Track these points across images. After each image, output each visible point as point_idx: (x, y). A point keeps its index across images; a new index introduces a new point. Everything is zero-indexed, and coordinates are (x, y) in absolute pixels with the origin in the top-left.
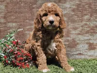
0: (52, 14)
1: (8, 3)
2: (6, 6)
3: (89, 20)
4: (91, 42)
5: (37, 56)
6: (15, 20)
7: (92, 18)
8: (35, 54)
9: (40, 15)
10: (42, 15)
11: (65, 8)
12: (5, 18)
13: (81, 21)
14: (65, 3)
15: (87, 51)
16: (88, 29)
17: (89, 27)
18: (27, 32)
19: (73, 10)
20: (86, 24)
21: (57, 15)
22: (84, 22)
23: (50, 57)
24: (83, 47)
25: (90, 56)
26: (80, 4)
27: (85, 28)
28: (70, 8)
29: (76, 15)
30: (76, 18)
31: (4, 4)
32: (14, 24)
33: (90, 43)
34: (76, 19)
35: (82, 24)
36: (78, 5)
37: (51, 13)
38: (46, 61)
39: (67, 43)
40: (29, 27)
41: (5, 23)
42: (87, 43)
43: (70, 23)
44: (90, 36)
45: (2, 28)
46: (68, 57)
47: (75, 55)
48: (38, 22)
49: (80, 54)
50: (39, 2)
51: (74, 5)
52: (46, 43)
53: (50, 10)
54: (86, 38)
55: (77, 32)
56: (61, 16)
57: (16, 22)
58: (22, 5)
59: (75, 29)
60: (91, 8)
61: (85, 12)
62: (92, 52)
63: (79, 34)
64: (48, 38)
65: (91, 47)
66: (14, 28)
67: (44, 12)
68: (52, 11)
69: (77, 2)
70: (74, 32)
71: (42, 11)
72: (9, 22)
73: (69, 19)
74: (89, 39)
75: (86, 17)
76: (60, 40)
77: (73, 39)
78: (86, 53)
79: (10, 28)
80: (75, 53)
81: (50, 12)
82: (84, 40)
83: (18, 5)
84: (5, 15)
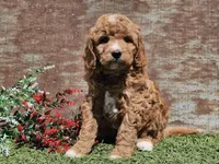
0: (118, 38)
1: (23, 11)
2: (20, 18)
3: (199, 50)
4: (202, 97)
6: (39, 49)
7: (205, 46)
11: (148, 24)
12: (16, 42)
13: (183, 52)
14: (147, 12)
15: (193, 116)
16: (196, 69)
17: (198, 65)
18: (64, 74)
19: (165, 28)
20: (192, 59)
22: (188, 55)
24: (183, 109)
25: (199, 127)
26: (179, 15)
27: (191, 68)
28: (159, 22)
29: (170, 39)
30: (170, 44)
31: (16, 11)
32: (37, 57)
33: (199, 99)
34: (171, 47)
35: (183, 58)
36: (176, 18)
40: (69, 63)
41: (17, 54)
42: (194, 100)
43: (157, 56)
44: (200, 85)
45: (10, 65)
49: (178, 123)
50: (92, 10)
51: (166, 17)
54: (192, 88)
55: (172, 76)
56: (136, 42)
57: (41, 52)
58: (55, 15)
59: (168, 68)
60: (203, 23)
61: (192, 32)
62: (203, 119)
63: (177, 80)
65: (203, 107)
66: (36, 65)
67: (101, 35)
69: (174, 11)
70: (165, 75)
72: (25, 53)
73: (156, 46)
74: (199, 91)
75: (193, 43)
77: (164, 91)
78: (191, 122)
79: (28, 65)
82: (188, 94)
83: (45, 16)
84: (18, 36)
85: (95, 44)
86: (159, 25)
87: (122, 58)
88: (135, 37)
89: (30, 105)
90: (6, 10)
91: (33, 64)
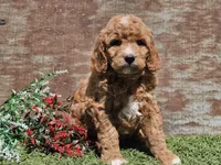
0: (132, 41)
1: (32, 11)
2: (29, 18)
3: (213, 49)
4: (217, 97)
5: (99, 130)
6: (49, 50)
8: (94, 126)
9: (104, 43)
10: (108, 43)
11: (160, 23)
12: (26, 43)
13: (197, 51)
14: (160, 11)
15: (208, 117)
16: (211, 69)
17: (213, 64)
18: (74, 75)
19: (178, 28)
20: (206, 58)
21: (141, 43)
22: (202, 54)
23: (127, 132)
24: (198, 109)
25: (215, 128)
26: (193, 14)
27: (205, 68)
28: (171, 21)
29: (183, 38)
30: (183, 43)
31: (26, 12)
32: (47, 58)
33: (214, 100)
34: (184, 47)
35: (197, 58)
36: (189, 16)
37: (129, 38)
38: (117, 142)
39: (164, 100)
40: (80, 64)
41: (27, 56)
42: (209, 100)
43: (169, 55)
44: (215, 85)
45: (20, 67)
46: (166, 131)
47: (182, 125)
48: (100, 58)
49: (193, 124)
50: (103, 9)
51: (178, 16)
52: (117, 104)
53: (127, 32)
54: (206, 88)
55: (186, 76)
57: (51, 53)
58: (65, 15)
59: (182, 68)
60: (217, 21)
61: (205, 32)
63: (190, 80)
64: (121, 92)
65: (218, 108)
66: (47, 66)
67: (113, 37)
68: (131, 34)
69: (188, 9)
70: (178, 75)
71: (108, 34)
72: (36, 54)
73: (168, 46)
74: (214, 91)
75: (206, 42)
76: (148, 95)
77: (177, 91)
78: (205, 123)
79: (39, 66)
80: (180, 122)
81: (125, 37)
82: (202, 94)
83: (56, 16)
84: (28, 36)
85: (106, 47)
86: (171, 25)
87: (135, 63)
88: (148, 40)
89: (40, 110)
90: (16, 11)
91: (43, 65)
